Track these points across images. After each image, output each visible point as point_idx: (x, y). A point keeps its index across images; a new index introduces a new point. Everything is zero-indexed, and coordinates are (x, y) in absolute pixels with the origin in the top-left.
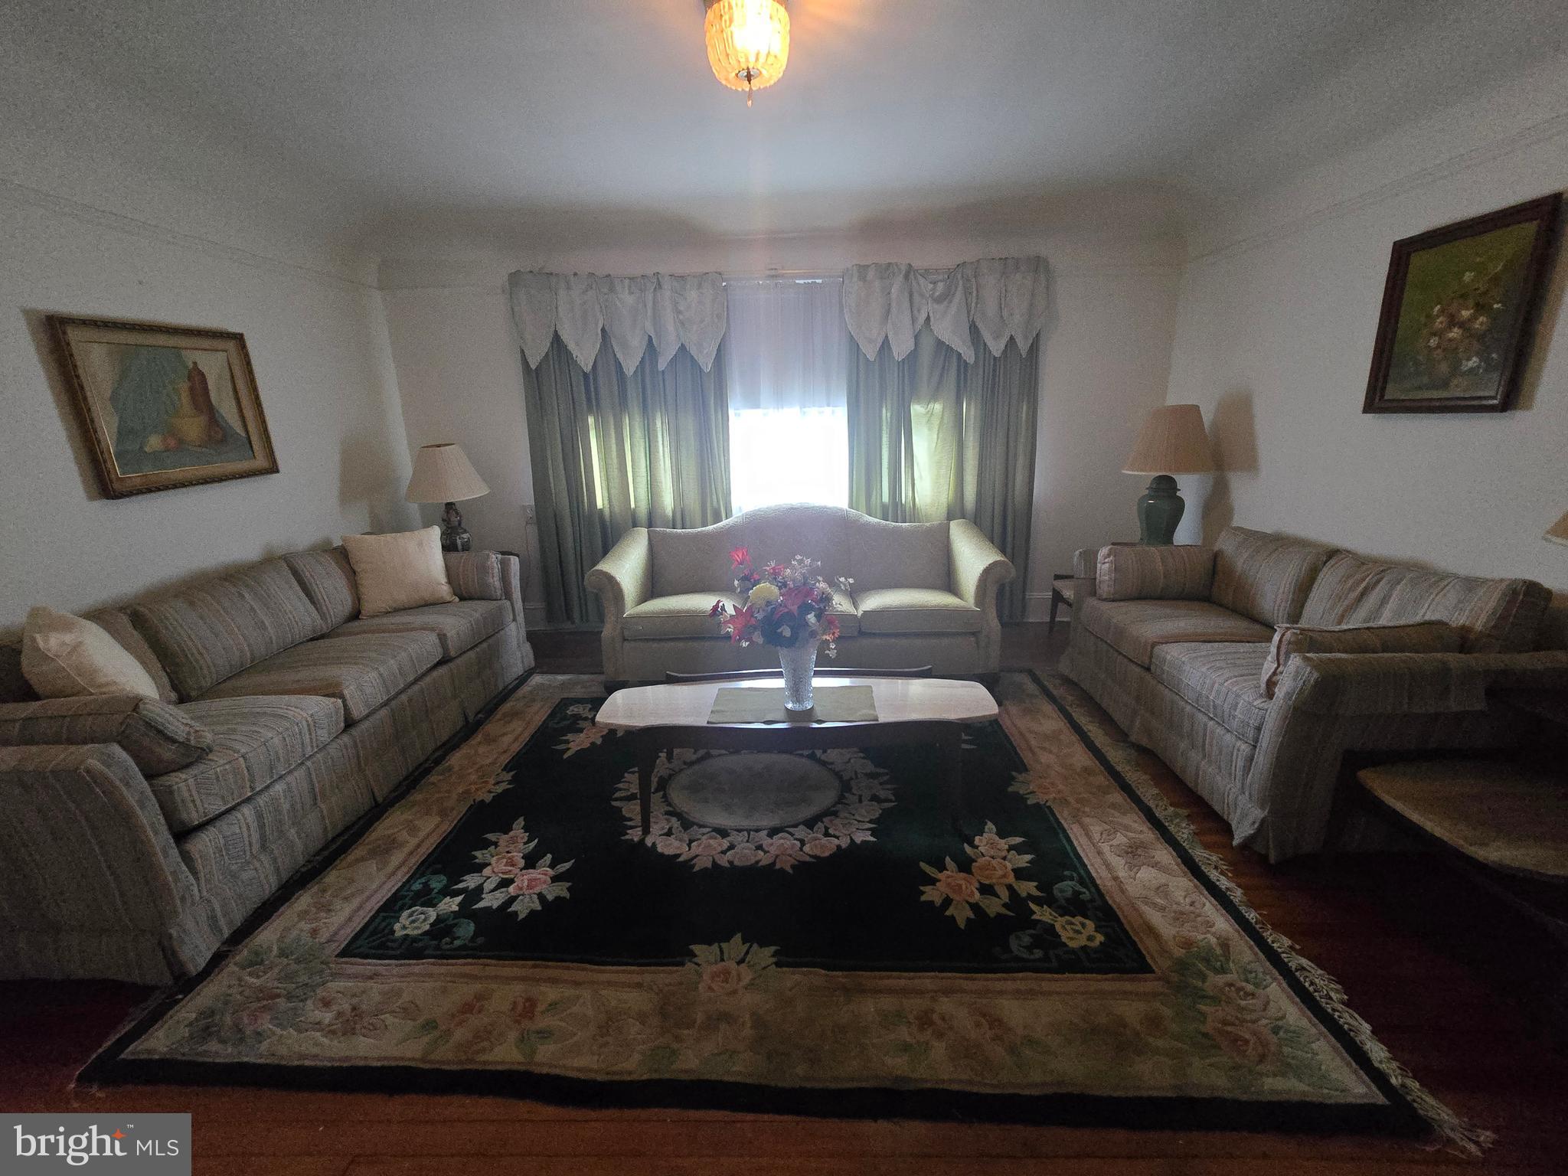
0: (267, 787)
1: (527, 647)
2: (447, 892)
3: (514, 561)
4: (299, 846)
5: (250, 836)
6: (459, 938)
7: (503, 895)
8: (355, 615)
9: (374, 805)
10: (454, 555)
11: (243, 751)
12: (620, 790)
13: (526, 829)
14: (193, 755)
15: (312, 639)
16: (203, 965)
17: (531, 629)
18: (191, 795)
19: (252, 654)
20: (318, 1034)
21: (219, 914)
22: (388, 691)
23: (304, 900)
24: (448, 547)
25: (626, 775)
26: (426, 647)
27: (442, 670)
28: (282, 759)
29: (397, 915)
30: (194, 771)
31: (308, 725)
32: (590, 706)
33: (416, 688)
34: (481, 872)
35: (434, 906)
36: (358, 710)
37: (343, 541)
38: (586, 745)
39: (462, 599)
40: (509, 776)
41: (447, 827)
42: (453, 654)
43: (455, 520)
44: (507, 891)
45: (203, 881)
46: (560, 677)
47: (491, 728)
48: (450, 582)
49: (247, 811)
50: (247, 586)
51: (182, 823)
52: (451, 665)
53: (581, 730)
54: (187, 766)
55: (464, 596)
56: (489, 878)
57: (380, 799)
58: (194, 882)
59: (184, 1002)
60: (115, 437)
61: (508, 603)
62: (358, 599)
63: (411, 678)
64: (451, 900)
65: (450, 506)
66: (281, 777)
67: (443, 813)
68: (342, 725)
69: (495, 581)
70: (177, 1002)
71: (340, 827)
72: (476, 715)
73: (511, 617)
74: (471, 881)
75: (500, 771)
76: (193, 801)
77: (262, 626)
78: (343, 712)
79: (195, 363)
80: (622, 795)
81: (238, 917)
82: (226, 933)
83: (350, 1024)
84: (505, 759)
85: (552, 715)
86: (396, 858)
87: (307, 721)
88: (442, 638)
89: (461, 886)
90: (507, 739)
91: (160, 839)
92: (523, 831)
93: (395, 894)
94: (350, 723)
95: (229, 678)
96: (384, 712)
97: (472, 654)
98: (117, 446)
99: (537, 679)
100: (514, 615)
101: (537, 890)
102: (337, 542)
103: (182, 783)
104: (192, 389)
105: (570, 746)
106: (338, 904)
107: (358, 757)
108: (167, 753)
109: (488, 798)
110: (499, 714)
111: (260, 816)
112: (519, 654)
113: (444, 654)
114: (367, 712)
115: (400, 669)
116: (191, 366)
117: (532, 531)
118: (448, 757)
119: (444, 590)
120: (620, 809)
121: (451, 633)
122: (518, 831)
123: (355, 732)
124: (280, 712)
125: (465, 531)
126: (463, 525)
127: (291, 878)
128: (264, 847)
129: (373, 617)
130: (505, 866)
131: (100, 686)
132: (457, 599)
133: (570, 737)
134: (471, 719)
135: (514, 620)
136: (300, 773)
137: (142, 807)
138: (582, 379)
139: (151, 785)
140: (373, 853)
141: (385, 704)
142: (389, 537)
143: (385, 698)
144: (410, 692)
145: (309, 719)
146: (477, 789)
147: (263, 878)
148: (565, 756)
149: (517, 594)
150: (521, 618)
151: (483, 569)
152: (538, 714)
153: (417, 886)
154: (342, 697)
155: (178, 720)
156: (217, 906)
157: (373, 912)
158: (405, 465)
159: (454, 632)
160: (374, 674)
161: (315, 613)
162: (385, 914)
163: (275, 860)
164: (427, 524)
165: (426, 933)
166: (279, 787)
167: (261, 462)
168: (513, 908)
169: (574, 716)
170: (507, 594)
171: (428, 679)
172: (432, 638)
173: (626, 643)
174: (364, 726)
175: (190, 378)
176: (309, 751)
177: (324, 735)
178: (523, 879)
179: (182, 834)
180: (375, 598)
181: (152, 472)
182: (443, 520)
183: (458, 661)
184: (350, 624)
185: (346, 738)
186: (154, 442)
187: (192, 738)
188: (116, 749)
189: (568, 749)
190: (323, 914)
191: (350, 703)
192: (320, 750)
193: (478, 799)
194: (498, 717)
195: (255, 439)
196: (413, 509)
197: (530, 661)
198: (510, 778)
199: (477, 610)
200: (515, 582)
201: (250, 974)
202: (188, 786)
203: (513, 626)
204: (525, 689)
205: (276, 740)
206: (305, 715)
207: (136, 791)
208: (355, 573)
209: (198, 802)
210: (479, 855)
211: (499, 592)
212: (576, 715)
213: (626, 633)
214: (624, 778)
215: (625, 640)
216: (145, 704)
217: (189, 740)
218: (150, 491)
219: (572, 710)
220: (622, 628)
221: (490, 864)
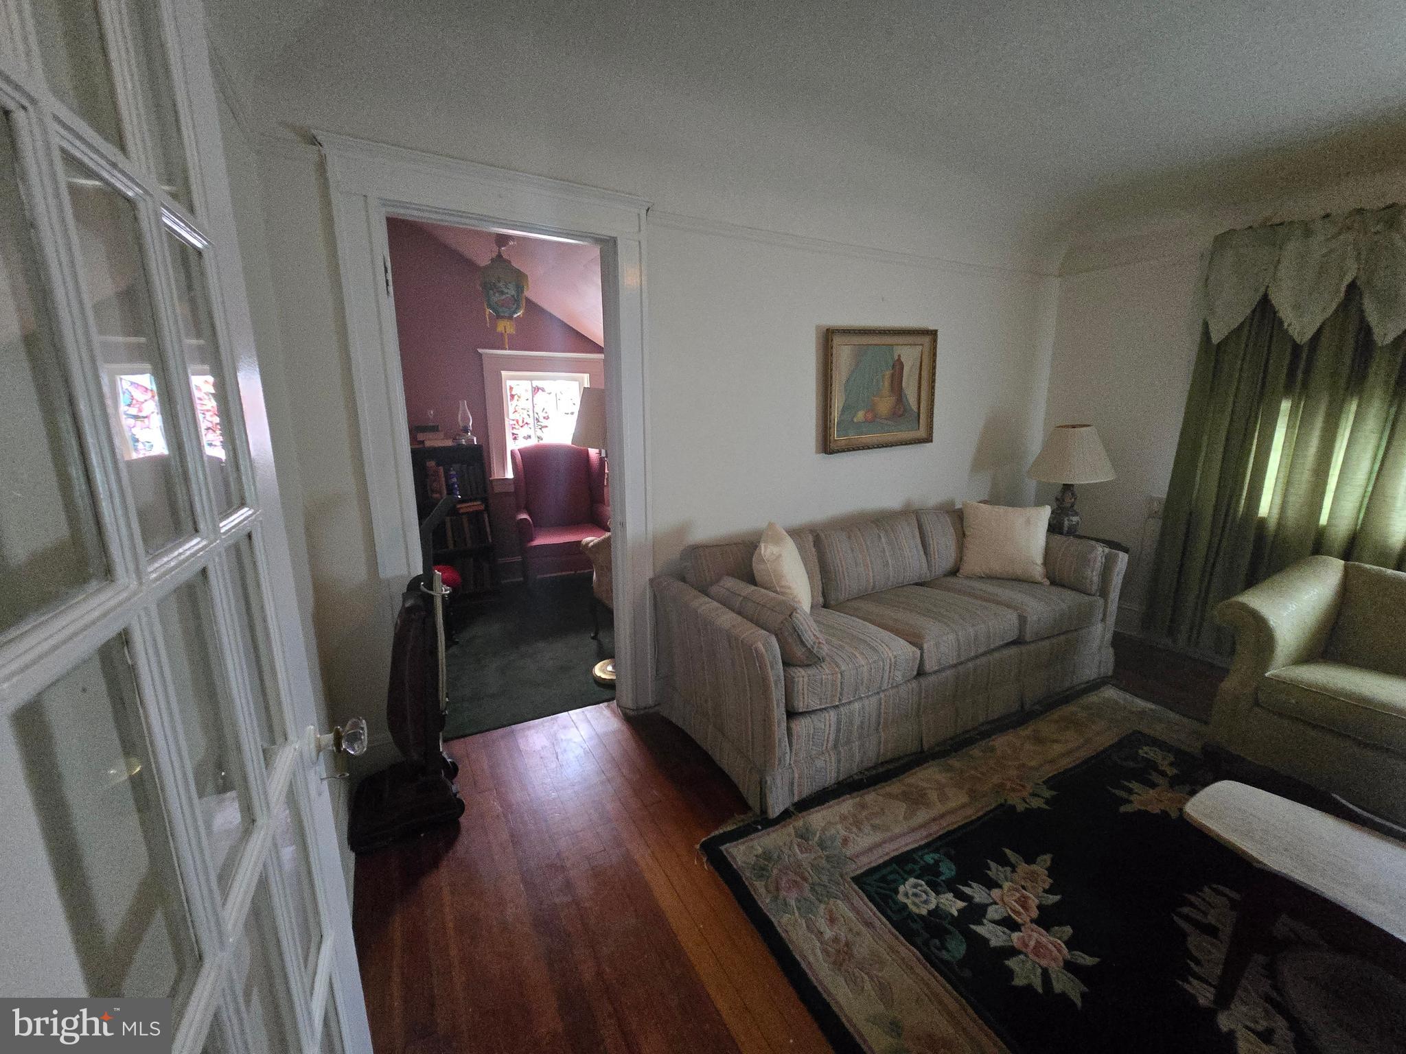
0: (850, 702)
1: (1109, 655)
2: (951, 887)
3: (1123, 558)
4: (857, 758)
5: (829, 734)
6: (948, 951)
7: (1005, 937)
8: (954, 572)
9: (919, 750)
10: (1058, 537)
11: (843, 668)
12: (1192, 905)
13: (1051, 871)
14: (813, 659)
15: (917, 584)
16: (778, 814)
17: (1119, 630)
18: (803, 690)
19: (874, 582)
20: (819, 944)
21: (796, 781)
22: (959, 656)
23: (846, 805)
24: (1054, 528)
25: (1206, 889)
26: (1003, 623)
27: (1013, 650)
28: (865, 685)
29: (906, 876)
30: (811, 671)
31: (891, 665)
32: (1172, 759)
33: (984, 660)
34: (990, 890)
35: (938, 893)
36: (930, 666)
37: (963, 505)
38: (1155, 809)
39: (1053, 583)
40: (1048, 794)
41: (971, 813)
42: (1028, 637)
43: (1068, 500)
44: (1010, 936)
45: (794, 752)
46: (1141, 704)
47: (1045, 727)
48: (1045, 563)
49: (832, 714)
50: (886, 531)
51: (793, 707)
52: (1024, 649)
53: (1153, 785)
54: (808, 666)
55: (1055, 579)
56: (996, 903)
57: (926, 747)
58: (789, 753)
59: (760, 833)
60: (840, 410)
61: (1101, 601)
62: (960, 559)
63: (981, 650)
64: (954, 899)
65: (1067, 488)
66: (861, 698)
67: (973, 794)
68: (915, 673)
69: (1093, 575)
70: (757, 830)
71: (889, 756)
72: (1034, 705)
73: (1101, 616)
74: (977, 893)
75: (1040, 782)
76: (803, 694)
77: (886, 564)
78: (918, 662)
79: (899, 356)
80: (1194, 916)
81: (806, 792)
82: (796, 799)
83: (842, 955)
84: (1049, 771)
85: (1119, 745)
86: (922, 816)
87: (890, 660)
88: (1022, 620)
89: (967, 890)
90: (1058, 748)
91: (779, 713)
92: (1046, 872)
93: (908, 852)
94: (921, 673)
95: (856, 599)
96: (949, 673)
97: (1046, 643)
98: (840, 417)
99: (1110, 693)
100: (1104, 615)
101: (1044, 963)
102: (958, 506)
103: (802, 676)
104: (893, 375)
105: (1133, 798)
106: (867, 828)
107: (919, 705)
108: (799, 652)
109: (1021, 807)
110: (1056, 714)
111: (839, 722)
112: (1097, 658)
113: (1019, 636)
114: (936, 668)
115: (976, 636)
116: (896, 358)
117: (1155, 526)
118: (993, 737)
119: (1038, 571)
120: (1184, 935)
121: (1032, 618)
122: (1041, 866)
123: (924, 682)
124: (874, 644)
125: (1076, 514)
126: (1075, 507)
127: (846, 779)
128: (835, 746)
129: (967, 577)
130: (1015, 901)
131: (782, 587)
132: (1048, 583)
133: (1134, 785)
134: (1027, 707)
135: (1103, 620)
136: (874, 700)
137: (776, 685)
138: (1288, 353)
139: (784, 671)
140: (905, 796)
141: (955, 666)
142: (1001, 509)
143: (955, 662)
144: (978, 662)
145: (893, 660)
146: (1013, 790)
147: (828, 770)
148: (1122, 809)
149: (1114, 594)
150: (1111, 620)
151: (1084, 560)
152: (1102, 737)
153: (929, 858)
154: (921, 649)
155: (811, 630)
156: (797, 775)
157: (887, 858)
158: (1035, 440)
159: (1035, 618)
160: (952, 637)
161: (925, 565)
162: (897, 868)
163: (839, 761)
164: (1039, 503)
165: (921, 917)
166: (857, 705)
167: (922, 433)
168: (1012, 963)
169: (1148, 760)
170: (1104, 592)
171: (997, 655)
172: (1012, 617)
173: (1257, 709)
174: (932, 679)
175: (894, 366)
176: (885, 686)
177: (899, 676)
178: (1033, 936)
179: (792, 714)
180: (975, 562)
181: (854, 437)
182: (1057, 499)
183: (1032, 647)
184: (949, 579)
185: (914, 684)
186: (860, 415)
187: (816, 647)
188: (774, 640)
189: (1131, 802)
190: (854, 829)
191: (925, 656)
192: (893, 687)
193: (1010, 802)
194: (1055, 717)
195: (923, 416)
196: (1031, 486)
197: (1108, 668)
198: (1049, 797)
199: (1064, 601)
200: (1117, 580)
201: (799, 846)
202: (803, 681)
203: (1100, 626)
204: (1093, 698)
205: (865, 669)
206: (890, 655)
207: (776, 671)
208: (964, 535)
209: (806, 696)
210: (995, 870)
211: (1095, 588)
212: (1150, 760)
213: (1262, 697)
214: (1201, 891)
215: (1257, 703)
216: (796, 613)
217: (813, 648)
218: (849, 450)
219: (1146, 751)
220: (1257, 689)
221: (1000, 887)
